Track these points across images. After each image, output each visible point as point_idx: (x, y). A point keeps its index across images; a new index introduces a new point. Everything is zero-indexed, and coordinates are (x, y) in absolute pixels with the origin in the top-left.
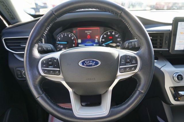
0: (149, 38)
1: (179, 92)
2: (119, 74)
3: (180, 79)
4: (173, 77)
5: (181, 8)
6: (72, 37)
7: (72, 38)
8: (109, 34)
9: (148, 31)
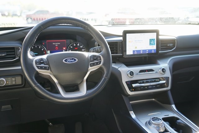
0: (108, 46)
1: (133, 85)
2: (90, 68)
3: (132, 74)
4: (127, 75)
5: (134, 23)
6: (42, 48)
7: (42, 50)
8: (75, 45)
9: (107, 41)
